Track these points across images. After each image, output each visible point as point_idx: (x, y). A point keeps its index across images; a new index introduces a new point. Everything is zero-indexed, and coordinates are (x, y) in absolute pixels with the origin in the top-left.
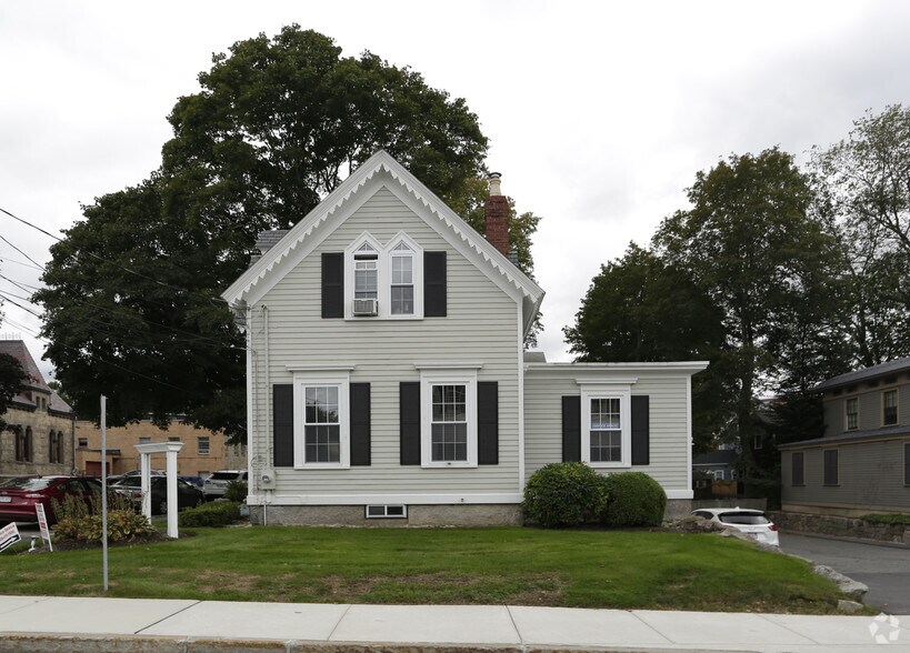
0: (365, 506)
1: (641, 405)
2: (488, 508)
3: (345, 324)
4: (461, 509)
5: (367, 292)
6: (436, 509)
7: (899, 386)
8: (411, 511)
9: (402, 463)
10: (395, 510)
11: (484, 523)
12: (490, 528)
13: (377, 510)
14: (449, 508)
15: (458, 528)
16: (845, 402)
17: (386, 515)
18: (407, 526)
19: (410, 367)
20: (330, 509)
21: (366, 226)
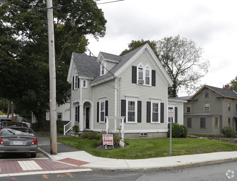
0: (139, 133)
1: (176, 108)
2: (162, 133)
3: (137, 85)
4: (157, 133)
5: (141, 78)
6: (153, 133)
7: (191, 103)
8: (148, 134)
9: (147, 122)
10: (146, 134)
11: (161, 137)
12: (162, 138)
13: (142, 134)
14: (155, 133)
15: (157, 138)
16: (186, 105)
17: (144, 135)
18: (147, 138)
19: (149, 98)
20: (133, 134)
21: (141, 61)
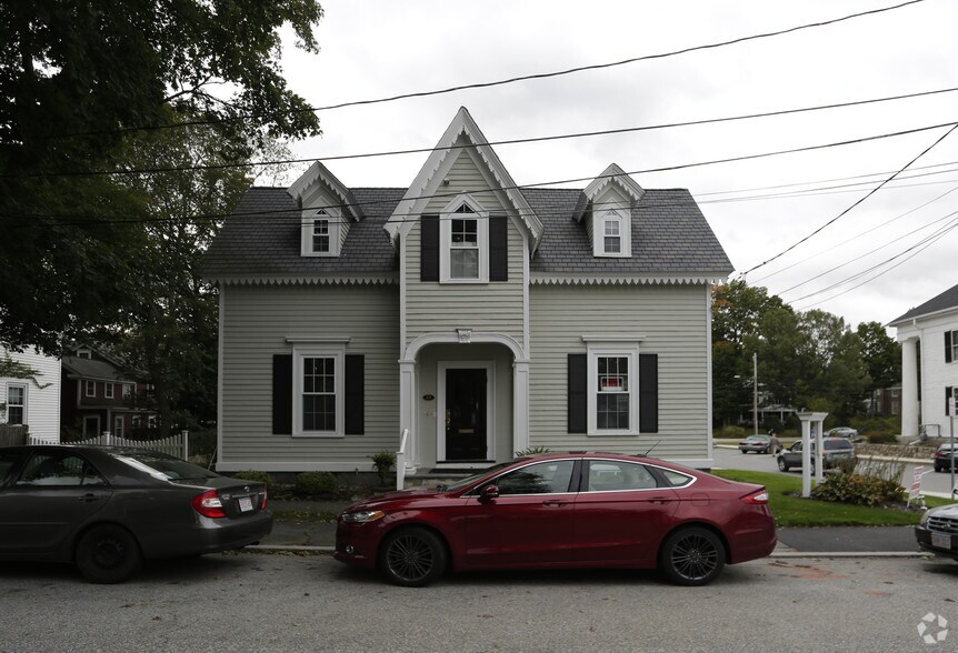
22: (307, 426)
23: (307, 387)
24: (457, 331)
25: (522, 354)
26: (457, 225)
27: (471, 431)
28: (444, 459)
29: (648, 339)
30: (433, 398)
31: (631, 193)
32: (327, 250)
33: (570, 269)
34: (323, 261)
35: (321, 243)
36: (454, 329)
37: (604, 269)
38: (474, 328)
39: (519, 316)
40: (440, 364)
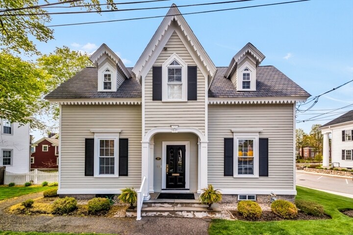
22: (101, 172)
23: (101, 154)
24: (171, 126)
25: (204, 138)
26: (171, 71)
27: (178, 175)
28: (165, 188)
29: (264, 131)
30: (160, 159)
31: (257, 58)
32: (111, 89)
33: (227, 96)
34: (108, 93)
35: (107, 85)
36: (169, 125)
37: (243, 96)
38: (180, 125)
39: (202, 119)
40: (163, 143)
